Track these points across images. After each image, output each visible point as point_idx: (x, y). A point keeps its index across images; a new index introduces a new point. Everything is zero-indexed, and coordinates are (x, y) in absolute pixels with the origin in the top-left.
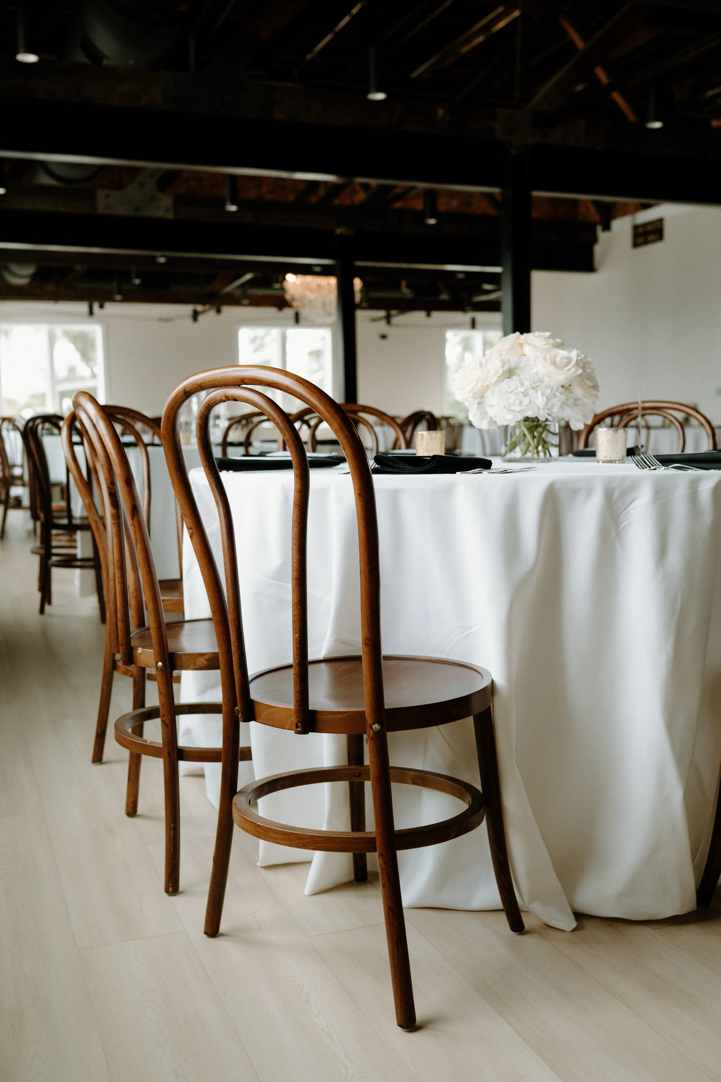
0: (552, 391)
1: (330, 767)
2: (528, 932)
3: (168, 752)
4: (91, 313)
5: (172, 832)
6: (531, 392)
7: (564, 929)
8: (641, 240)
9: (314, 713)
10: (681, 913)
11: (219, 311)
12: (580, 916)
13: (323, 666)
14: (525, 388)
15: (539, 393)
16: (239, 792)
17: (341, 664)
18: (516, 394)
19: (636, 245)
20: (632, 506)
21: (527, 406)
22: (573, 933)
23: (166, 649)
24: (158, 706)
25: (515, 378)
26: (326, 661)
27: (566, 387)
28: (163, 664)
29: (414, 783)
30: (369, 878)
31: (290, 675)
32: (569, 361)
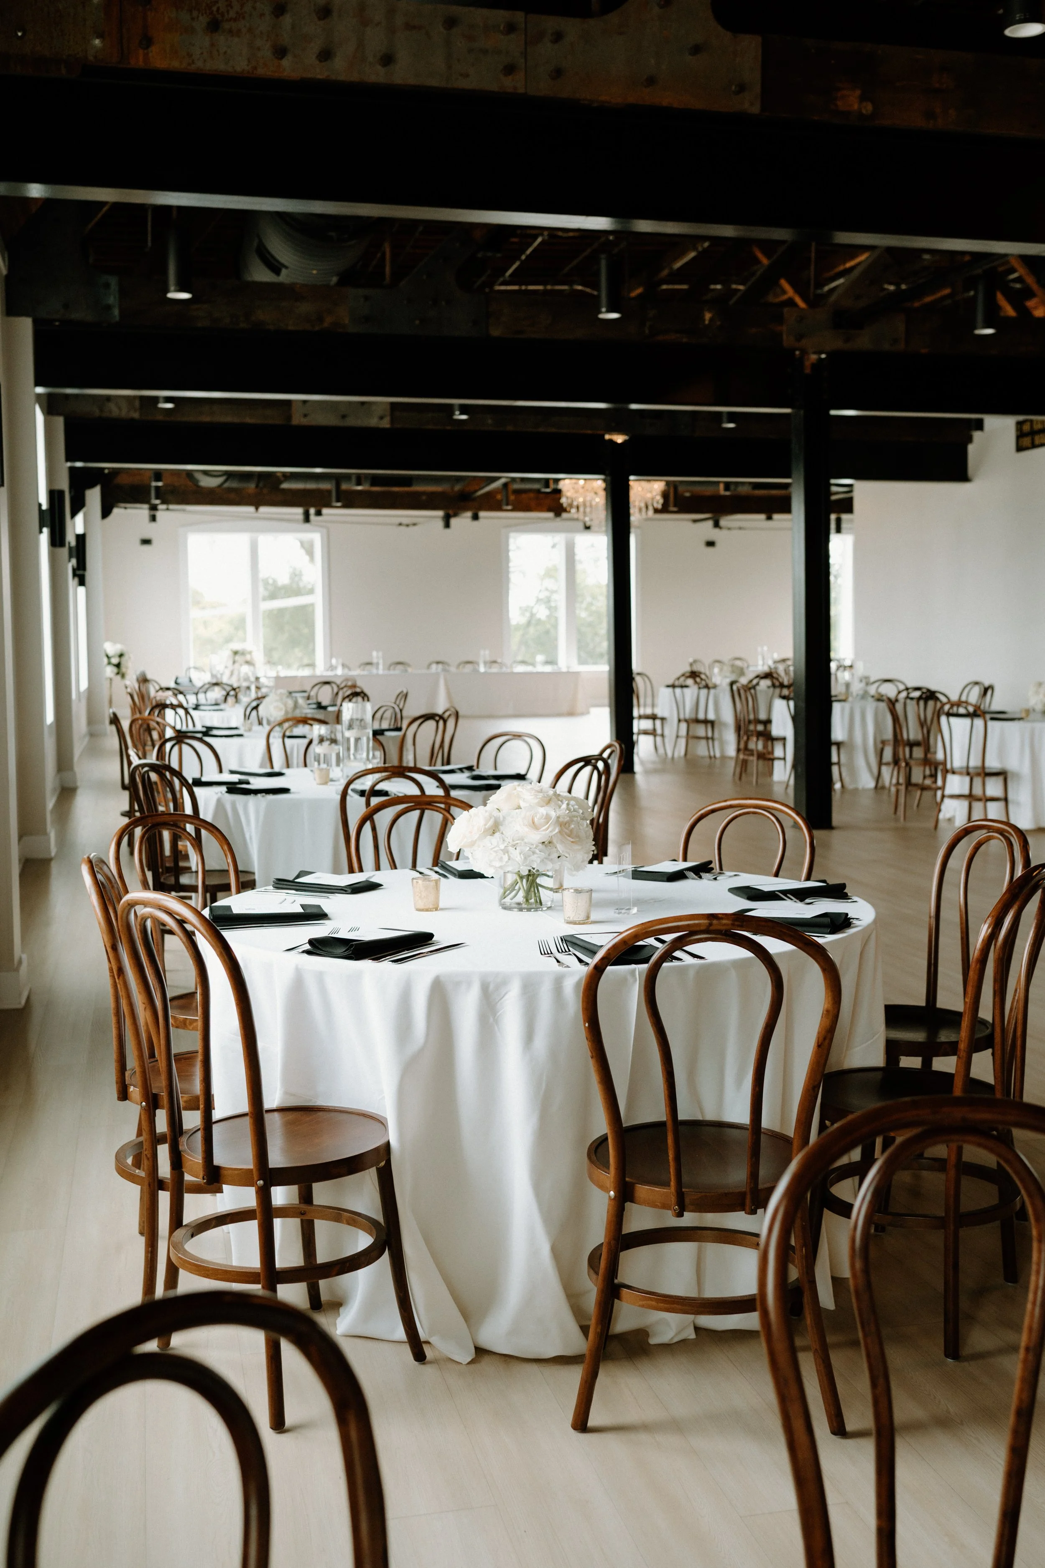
0: (530, 848)
1: (282, 1205)
2: (430, 1362)
3: (149, 1183)
4: (307, 519)
5: (149, 1255)
6: (511, 849)
7: (460, 1362)
8: (1027, 441)
9: (218, 1168)
10: (569, 1355)
11: (475, 517)
12: (481, 1352)
13: (276, 1114)
14: (506, 844)
15: (518, 851)
16: (185, 1225)
17: (288, 1113)
18: (496, 852)
19: (1020, 449)
20: (506, 997)
21: (507, 862)
22: (468, 1365)
23: (149, 1090)
24: (165, 1132)
25: (497, 835)
26: (281, 1110)
27: (547, 844)
28: (146, 1104)
29: (349, 1224)
30: (324, 1307)
31: (247, 1122)
32: (548, 818)
